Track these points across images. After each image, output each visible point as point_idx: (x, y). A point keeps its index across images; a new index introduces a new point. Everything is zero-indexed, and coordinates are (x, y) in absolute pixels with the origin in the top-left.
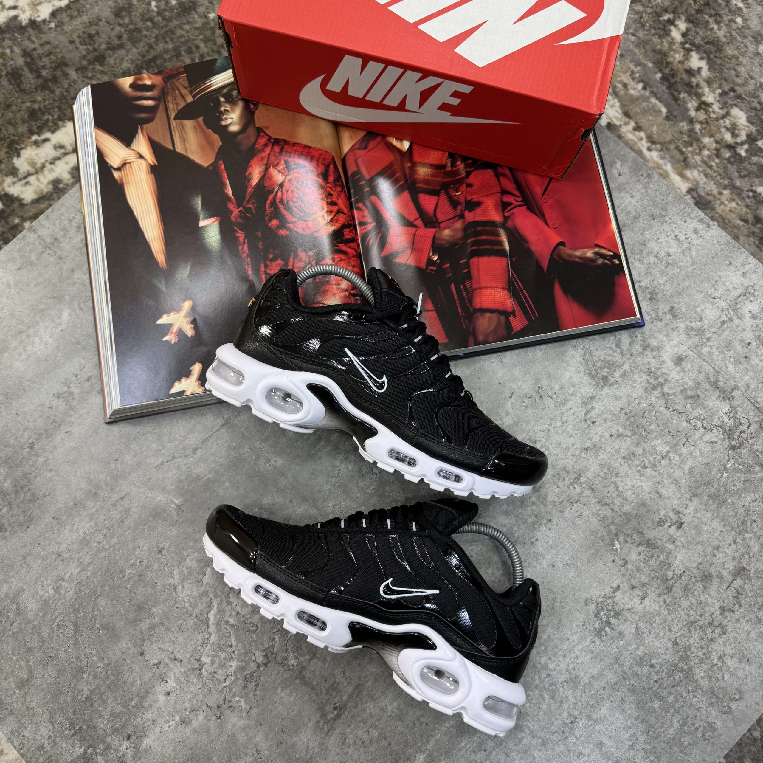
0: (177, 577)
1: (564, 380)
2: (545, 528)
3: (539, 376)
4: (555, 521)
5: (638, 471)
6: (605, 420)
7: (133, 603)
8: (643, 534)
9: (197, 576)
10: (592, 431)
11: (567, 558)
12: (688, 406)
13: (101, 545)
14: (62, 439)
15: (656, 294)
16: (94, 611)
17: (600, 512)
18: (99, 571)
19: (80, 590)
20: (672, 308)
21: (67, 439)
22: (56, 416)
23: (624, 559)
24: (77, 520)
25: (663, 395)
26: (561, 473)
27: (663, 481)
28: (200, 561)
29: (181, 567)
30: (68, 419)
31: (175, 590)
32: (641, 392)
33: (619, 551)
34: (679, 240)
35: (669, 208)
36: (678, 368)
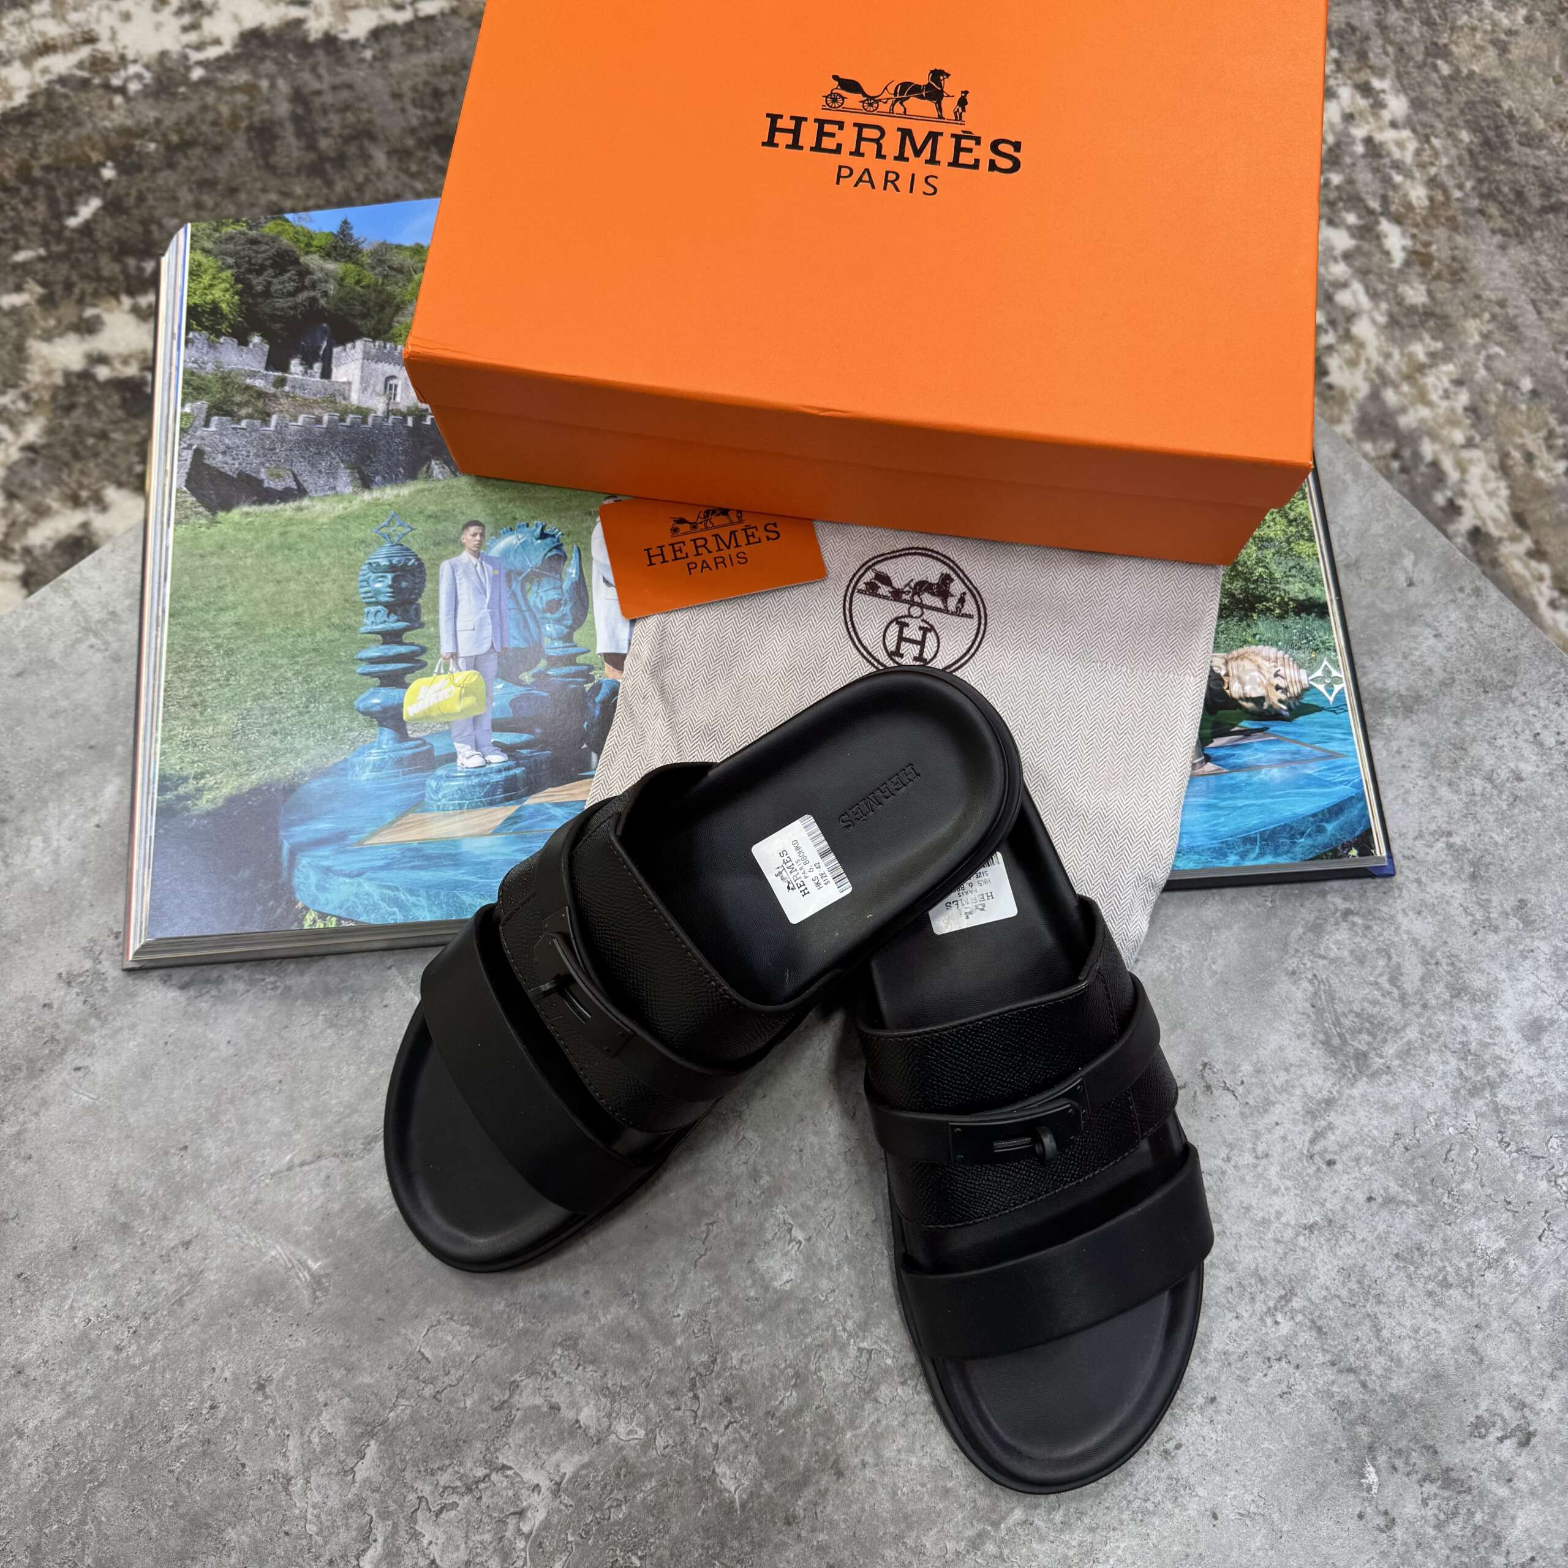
0: (294, 1454)
1: (1264, 1053)
2: (1199, 1418)
3: (1206, 1036)
4: (1224, 1401)
5: (1430, 1294)
6: (1357, 1160)
7: (182, 1510)
8: (1436, 1452)
9: (342, 1456)
10: (1325, 1185)
11: (1248, 1497)
12: (1554, 1142)
13: (124, 1355)
14: (66, 1084)
15: (1487, 866)
16: (83, 1522)
17: (1335, 1389)
18: (110, 1420)
19: (57, 1465)
20: (1522, 902)
21: (75, 1086)
22: (57, 1026)
23: (1386, 1513)
24: (73, 1285)
25: (1496, 1109)
26: (1246, 1282)
27: (1489, 1324)
28: (354, 1421)
29: (307, 1432)
30: (85, 1038)
31: (286, 1489)
32: (1443, 1098)
33: (1374, 1491)
34: (1541, 745)
35: (1522, 667)
36: (1533, 1049)
